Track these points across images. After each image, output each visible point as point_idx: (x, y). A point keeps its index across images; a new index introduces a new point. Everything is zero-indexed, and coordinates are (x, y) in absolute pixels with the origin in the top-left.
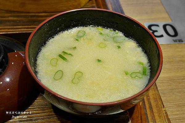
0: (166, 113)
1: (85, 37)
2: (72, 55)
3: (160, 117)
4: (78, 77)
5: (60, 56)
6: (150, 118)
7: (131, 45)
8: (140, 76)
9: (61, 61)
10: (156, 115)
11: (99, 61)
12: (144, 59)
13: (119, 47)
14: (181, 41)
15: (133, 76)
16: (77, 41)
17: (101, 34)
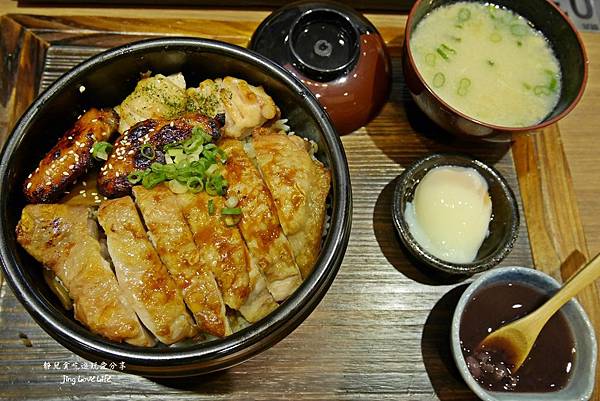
0: (561, 145)
1: (470, 21)
2: (455, 53)
3: (553, 149)
4: (464, 85)
5: (439, 51)
6: (540, 148)
7: (537, 40)
8: (547, 91)
9: (439, 59)
10: (548, 145)
11: (492, 64)
12: (554, 66)
13: (520, 44)
14: (595, 27)
15: (538, 91)
16: (458, 29)
17: (493, 17)
